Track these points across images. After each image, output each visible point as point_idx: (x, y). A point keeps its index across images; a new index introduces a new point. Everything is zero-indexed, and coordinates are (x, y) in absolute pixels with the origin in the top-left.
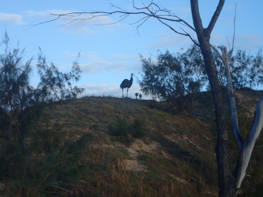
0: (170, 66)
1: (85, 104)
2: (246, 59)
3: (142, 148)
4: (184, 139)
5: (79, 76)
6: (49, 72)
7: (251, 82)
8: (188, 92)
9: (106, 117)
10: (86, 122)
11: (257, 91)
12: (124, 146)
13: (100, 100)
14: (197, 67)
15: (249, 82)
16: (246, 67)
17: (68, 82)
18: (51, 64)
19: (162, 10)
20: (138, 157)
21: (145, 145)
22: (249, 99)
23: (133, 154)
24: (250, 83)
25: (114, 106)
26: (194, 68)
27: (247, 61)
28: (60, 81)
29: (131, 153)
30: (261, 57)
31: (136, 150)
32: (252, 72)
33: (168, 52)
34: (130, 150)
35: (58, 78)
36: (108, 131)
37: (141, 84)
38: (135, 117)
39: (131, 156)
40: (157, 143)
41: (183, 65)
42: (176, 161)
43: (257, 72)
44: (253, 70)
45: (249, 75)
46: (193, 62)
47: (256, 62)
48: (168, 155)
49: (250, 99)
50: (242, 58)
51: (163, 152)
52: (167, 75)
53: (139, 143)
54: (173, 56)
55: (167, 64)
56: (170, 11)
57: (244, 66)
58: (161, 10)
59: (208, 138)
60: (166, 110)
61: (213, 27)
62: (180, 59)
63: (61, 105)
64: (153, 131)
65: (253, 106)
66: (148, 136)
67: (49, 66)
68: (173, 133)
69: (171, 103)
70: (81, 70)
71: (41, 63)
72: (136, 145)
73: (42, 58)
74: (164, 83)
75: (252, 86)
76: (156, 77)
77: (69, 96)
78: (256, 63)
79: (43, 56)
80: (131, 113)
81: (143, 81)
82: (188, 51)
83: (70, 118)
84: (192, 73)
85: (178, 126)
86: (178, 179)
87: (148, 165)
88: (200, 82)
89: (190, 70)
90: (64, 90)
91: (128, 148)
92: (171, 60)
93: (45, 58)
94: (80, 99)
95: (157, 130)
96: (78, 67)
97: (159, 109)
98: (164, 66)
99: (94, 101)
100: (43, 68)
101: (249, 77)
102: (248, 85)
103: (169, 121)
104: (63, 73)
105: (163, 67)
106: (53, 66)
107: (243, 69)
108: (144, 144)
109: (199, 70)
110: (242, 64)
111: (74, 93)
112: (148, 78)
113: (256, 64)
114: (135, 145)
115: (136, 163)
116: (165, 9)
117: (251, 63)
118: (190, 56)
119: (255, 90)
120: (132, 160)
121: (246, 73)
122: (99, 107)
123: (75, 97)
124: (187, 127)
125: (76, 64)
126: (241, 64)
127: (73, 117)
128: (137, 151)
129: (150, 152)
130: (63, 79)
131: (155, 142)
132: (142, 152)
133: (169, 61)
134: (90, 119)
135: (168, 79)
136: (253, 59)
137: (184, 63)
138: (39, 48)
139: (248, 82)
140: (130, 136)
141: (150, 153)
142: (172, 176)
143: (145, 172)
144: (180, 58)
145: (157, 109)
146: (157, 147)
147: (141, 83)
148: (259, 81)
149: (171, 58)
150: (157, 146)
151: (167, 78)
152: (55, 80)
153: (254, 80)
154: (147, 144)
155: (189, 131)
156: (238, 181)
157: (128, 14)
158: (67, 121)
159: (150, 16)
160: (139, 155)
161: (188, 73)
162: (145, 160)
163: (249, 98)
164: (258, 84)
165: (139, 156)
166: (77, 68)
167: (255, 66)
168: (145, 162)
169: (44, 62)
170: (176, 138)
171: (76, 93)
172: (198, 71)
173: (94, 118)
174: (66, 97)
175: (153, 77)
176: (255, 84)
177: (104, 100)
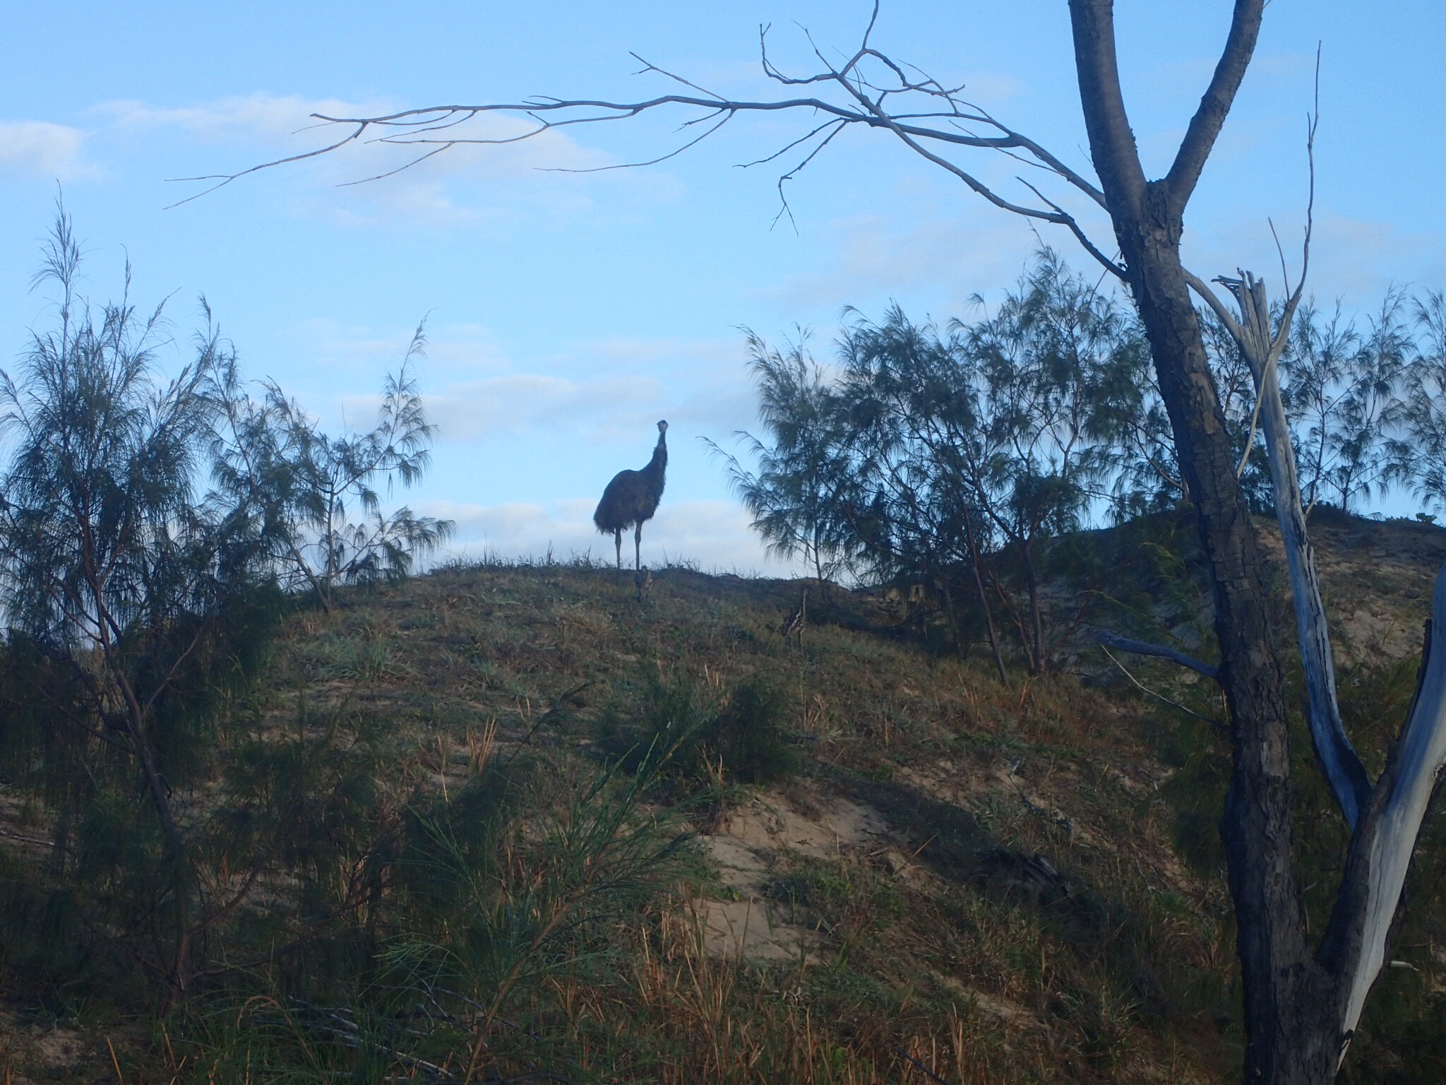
0: (914, 395)
1: (453, 606)
2: (1318, 348)
3: (783, 835)
4: (1000, 788)
5: (419, 454)
6: (255, 433)
7: (1349, 474)
8: (1011, 535)
9: (577, 674)
10: (471, 703)
11: (1379, 523)
12: (684, 827)
13: (534, 582)
14: (1056, 399)
15: (1335, 474)
16: (1318, 397)
17: (360, 486)
18: (268, 391)
19: (917, 88)
20: (764, 888)
21: (799, 821)
22: (1337, 568)
23: (734, 867)
24: (1341, 478)
25: (615, 615)
26: (1041, 400)
27: (1325, 363)
28: (315, 485)
29: (727, 866)
30: (1396, 337)
31: (750, 850)
32: (1349, 422)
33: (898, 317)
34: (721, 849)
35: (308, 465)
36: (592, 749)
37: (749, 495)
38: (730, 670)
39: (727, 881)
40: (859, 811)
41: (980, 384)
42: (970, 903)
43: (1375, 419)
44: (1356, 408)
45: (1337, 438)
46: (1037, 371)
47: (1371, 366)
48: (922, 873)
49: (1344, 567)
50: (1297, 345)
51: (895, 859)
52: (898, 439)
53: (766, 810)
54: (929, 340)
55: (894, 380)
56: (956, 91)
57: (1307, 390)
58: (910, 87)
59: (1127, 782)
60: (895, 633)
61: (1199, 173)
62: (963, 353)
63: (326, 610)
64: (832, 748)
65: (1361, 604)
66: (809, 775)
67: (259, 402)
68: (943, 755)
69: (918, 595)
70: (428, 422)
71: (211, 385)
72: (751, 820)
73: (221, 358)
74: (881, 485)
75: (1350, 498)
76: (832, 452)
77: (368, 564)
78: (1369, 372)
79: (222, 348)
80: (708, 649)
81: (766, 476)
82: (1006, 312)
83: (381, 679)
84: (1032, 429)
85: (963, 714)
86: (983, 1000)
87: (822, 929)
88: (1075, 478)
89: (1018, 411)
90: (341, 532)
91: (706, 838)
92: (916, 359)
93: (232, 361)
94: (422, 578)
95: (854, 738)
96: (411, 406)
97: (853, 626)
98: (877, 396)
99: (503, 591)
100: (224, 410)
101: (1333, 447)
102: (1329, 494)
103: (917, 693)
104: (333, 438)
105: (877, 401)
106: (276, 401)
107: (1304, 403)
108: (790, 814)
109: (1067, 411)
110: (1297, 379)
111: (396, 546)
112: (793, 459)
113: (1371, 379)
114: (745, 823)
115: (756, 916)
116: (931, 81)
117: (1345, 371)
118: (1016, 335)
119: (1372, 518)
120: (733, 900)
121: (1317, 425)
122: (531, 622)
123: (401, 566)
124: (1013, 723)
125: (404, 388)
126: (1292, 376)
127: (403, 679)
128: (759, 854)
129: (826, 858)
130: (330, 471)
131: (851, 806)
132: (783, 859)
133: (907, 368)
134: (491, 687)
135: (901, 464)
136: (1353, 348)
137: (991, 379)
138: (201, 303)
139: (1329, 473)
140: (720, 776)
141: (829, 865)
142: (953, 983)
143: (810, 967)
144: (962, 348)
145: (841, 626)
146: (863, 830)
147: (753, 488)
148: (1391, 467)
149: (916, 348)
150: (864, 826)
151: (894, 457)
152: (293, 480)
153: (1361, 465)
154: (809, 813)
155: (1023, 745)
156: (1349, 991)
157: (729, 111)
158: (371, 698)
159: (847, 121)
160: (768, 876)
161: (1011, 431)
162: (804, 902)
163: (1338, 564)
164: (1383, 487)
165: (771, 880)
166: (406, 408)
167: (1364, 386)
168: (803, 910)
169: (230, 379)
170: (958, 784)
171: (405, 546)
172: (1063, 417)
173: (512, 681)
174: (353, 568)
175: (822, 455)
176: (1366, 488)
177: (555, 585)
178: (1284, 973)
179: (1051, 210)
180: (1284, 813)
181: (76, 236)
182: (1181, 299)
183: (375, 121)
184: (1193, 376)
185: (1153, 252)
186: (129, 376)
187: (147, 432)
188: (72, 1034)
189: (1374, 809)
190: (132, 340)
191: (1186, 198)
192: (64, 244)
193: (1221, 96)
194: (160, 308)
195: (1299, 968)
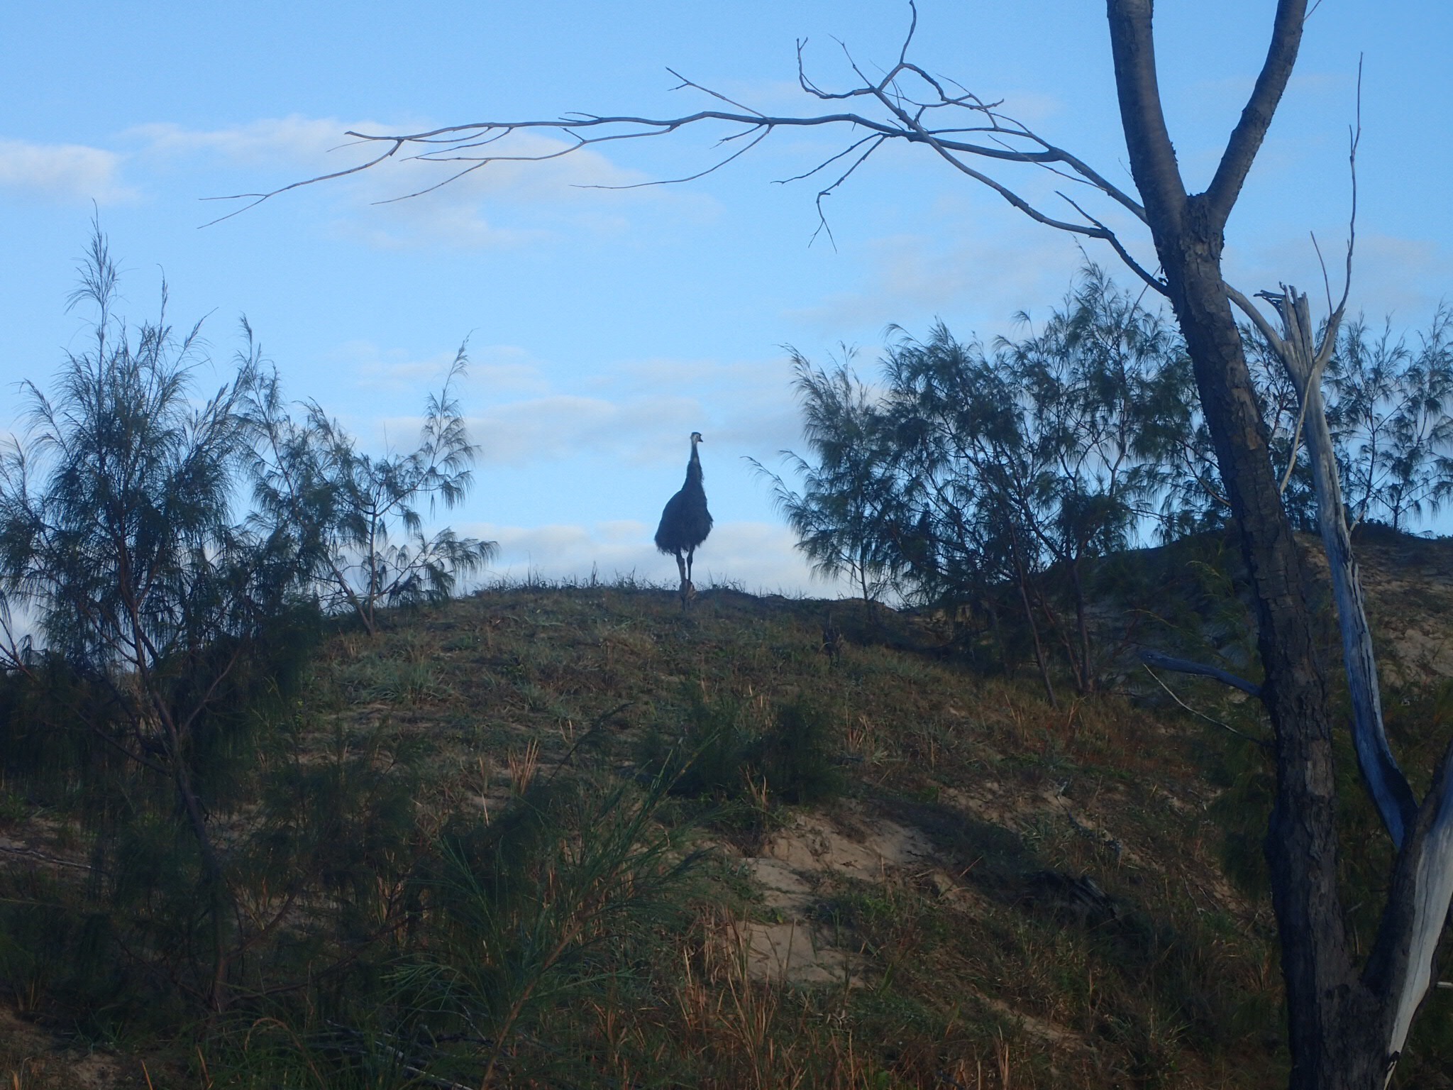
0: (960, 414)
1: (496, 627)
2: (1368, 365)
3: (828, 857)
4: (1047, 809)
5: (462, 475)
6: (296, 453)
7: (1400, 492)
8: (1058, 554)
9: (620, 695)
10: (514, 725)
11: (1429, 540)
12: (728, 849)
13: (578, 604)
14: (1103, 417)
15: (1386, 492)
16: (1368, 415)
17: (402, 507)
18: (309, 412)
19: (956, 102)
20: (808, 910)
21: (843, 843)
22: (1387, 586)
23: (779, 889)
24: (1392, 496)
25: (659, 636)
26: (1088, 418)
27: (1375, 381)
28: (357, 507)
29: (771, 889)
30: (1448, 354)
31: (794, 872)
32: (1400, 440)
33: (943, 335)
34: (765, 872)
35: (351, 487)
36: (636, 771)
37: (795, 515)
38: (775, 691)
39: (770, 903)
40: (904, 832)
41: (1026, 403)
42: (1016, 925)
43: (1426, 436)
44: (1407, 425)
45: (1388, 456)
46: (1084, 389)
47: (1421, 382)
48: (968, 895)
49: (1395, 586)
50: (1346, 363)
51: (941, 880)
52: (944, 458)
53: (810, 831)
54: (974, 358)
55: (939, 399)
56: (995, 105)
57: (1357, 408)
58: (949, 102)
59: (1176, 803)
60: (941, 653)
61: (1240, 187)
62: (1009, 371)
63: (369, 633)
64: (878, 770)
65: (1412, 623)
66: (854, 796)
67: (301, 423)
68: (990, 776)
69: (964, 615)
70: (470, 443)
71: (253, 406)
72: (795, 842)
73: (262, 379)
74: (927, 505)
75: (1400, 516)
76: (878, 471)
77: (411, 585)
78: (1420, 389)
79: (264, 369)
80: (753, 669)
81: (811, 496)
82: (1053, 330)
83: (423, 701)
84: (1079, 448)
85: (1010, 736)
86: (1029, 1023)
87: (867, 952)
88: (1123, 498)
89: (1065, 429)
90: (383, 554)
91: (750, 860)
92: (961, 378)
93: (274, 382)
94: (466, 599)
95: (899, 760)
96: (453, 426)
97: (899, 647)
98: (922, 415)
99: (546, 612)
100: (265, 432)
101: (1384, 465)
102: (1379, 512)
103: (963, 714)
104: (375, 459)
105: (922, 420)
106: (318, 422)
107: (1355, 421)
108: (835, 836)
109: (1114, 430)
110: (1347, 397)
111: (439, 567)
112: (838, 478)
113: (1421, 396)
114: (790, 845)
115: (800, 939)
116: (970, 96)
117: (1395, 388)
118: (1063, 353)
119: (1423, 536)
120: (777, 922)
121: (1367, 443)
122: (574, 643)
123: (443, 587)
124: (1060, 744)
125: (447, 409)
126: (1342, 394)
127: (444, 701)
128: (803, 876)
129: (871, 880)
130: (373, 493)
131: (896, 827)
132: (828, 881)
133: (953, 386)
134: (534, 709)
135: (947, 483)
136: (1403, 365)
137: (1036, 397)
138: (242, 324)
139: (1379, 491)
140: (763, 797)
141: (873, 887)
142: (1000, 1006)
143: (854, 990)
144: (1008, 366)
145: (887, 647)
146: (909, 852)
147: (798, 508)
148: (1442, 485)
149: (961, 366)
150: (910, 848)
151: (940, 476)
152: (335, 502)
153: (1412, 483)
154: (853, 835)
155: (1071, 765)
156: (1395, 1013)
157: (766, 126)
158: (413, 721)
159: (885, 136)
160: (812, 898)
161: (1057, 450)
162: (849, 924)
163: (1389, 582)
164: (1434, 505)
165: (816, 902)
166: (448, 429)
167: (1415, 404)
168: (848, 933)
169: (272, 400)
170: (1004, 805)
171: (448, 568)
172: (1110, 435)
173: (555, 703)
174: (396, 590)
175: (868, 475)
176: (1417, 505)
177: (599, 606)
178: (1329, 994)
179: (1091, 225)
180: (1328, 833)
181: (113, 256)
182: (1223, 314)
183: (410, 138)
184: (1235, 392)
185: (1194, 266)
186: (165, 397)
187: (184, 453)
188: (108, 1059)
189: (1419, 829)
190: (169, 360)
191: (1227, 213)
192: (101, 264)
193: (1262, 109)
194: (196, 328)
195: (1345, 989)
